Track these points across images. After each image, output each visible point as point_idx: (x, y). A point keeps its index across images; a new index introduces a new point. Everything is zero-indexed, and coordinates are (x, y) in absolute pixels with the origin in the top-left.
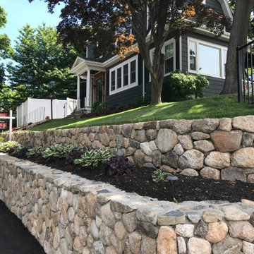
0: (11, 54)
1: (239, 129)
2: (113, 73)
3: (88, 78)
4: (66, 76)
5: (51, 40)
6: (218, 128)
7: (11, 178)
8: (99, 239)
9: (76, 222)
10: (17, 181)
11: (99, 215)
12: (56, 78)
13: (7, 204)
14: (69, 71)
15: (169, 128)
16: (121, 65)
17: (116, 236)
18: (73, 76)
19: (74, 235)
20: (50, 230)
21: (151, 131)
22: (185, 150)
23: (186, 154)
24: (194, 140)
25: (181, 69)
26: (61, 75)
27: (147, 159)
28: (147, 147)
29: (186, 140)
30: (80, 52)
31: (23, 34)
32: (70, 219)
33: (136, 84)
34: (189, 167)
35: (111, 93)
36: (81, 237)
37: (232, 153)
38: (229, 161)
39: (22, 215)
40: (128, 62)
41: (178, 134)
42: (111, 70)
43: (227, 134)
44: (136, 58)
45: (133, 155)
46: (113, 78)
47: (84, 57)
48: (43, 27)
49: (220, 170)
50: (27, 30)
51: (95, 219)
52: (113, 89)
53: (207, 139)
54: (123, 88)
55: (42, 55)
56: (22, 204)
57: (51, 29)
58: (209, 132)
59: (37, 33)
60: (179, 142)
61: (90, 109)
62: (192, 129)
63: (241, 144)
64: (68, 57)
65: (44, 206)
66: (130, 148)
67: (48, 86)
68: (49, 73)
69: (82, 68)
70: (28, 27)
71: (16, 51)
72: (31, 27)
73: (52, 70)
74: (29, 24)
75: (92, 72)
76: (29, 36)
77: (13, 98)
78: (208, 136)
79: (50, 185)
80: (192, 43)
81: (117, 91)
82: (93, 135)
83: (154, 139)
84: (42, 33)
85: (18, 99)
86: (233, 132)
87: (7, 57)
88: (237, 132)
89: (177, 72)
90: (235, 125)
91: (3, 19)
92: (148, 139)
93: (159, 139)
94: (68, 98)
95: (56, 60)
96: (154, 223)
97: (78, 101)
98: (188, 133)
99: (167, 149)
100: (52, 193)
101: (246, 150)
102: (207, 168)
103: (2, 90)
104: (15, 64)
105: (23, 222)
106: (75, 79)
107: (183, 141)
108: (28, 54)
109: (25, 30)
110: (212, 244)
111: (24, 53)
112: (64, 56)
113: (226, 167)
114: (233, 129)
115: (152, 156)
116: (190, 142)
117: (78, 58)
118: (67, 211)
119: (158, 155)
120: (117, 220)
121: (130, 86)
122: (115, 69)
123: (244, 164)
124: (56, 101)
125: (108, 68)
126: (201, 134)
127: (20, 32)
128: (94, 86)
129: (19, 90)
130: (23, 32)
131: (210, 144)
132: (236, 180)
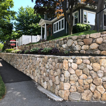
0: (15, 18)
1: (92, 38)
2: (55, 25)
3: (45, 27)
4: (37, 27)
5: (31, 12)
6: (85, 38)
7: (19, 60)
8: (48, 69)
9: (42, 66)
10: (22, 60)
11: (48, 62)
12: (33, 28)
13: (18, 69)
14: (38, 24)
15: (71, 39)
16: (58, 22)
17: (53, 66)
18: (39, 27)
19: (41, 70)
20: (33, 71)
21: (65, 40)
22: (75, 45)
23: (75, 47)
24: (78, 42)
25: (81, 22)
26: (35, 26)
27: (64, 50)
28: (64, 46)
29: (76, 42)
30: (42, 17)
31: (20, 10)
32: (40, 66)
33: (64, 29)
34: (76, 50)
35: (54, 33)
36: (43, 70)
37: (89, 45)
38: (88, 47)
39: (23, 71)
40: (61, 20)
41: (73, 40)
42: (54, 24)
43: (88, 39)
44: (64, 18)
45: (60, 49)
46: (55, 27)
47: (44, 19)
48: (27, 7)
49: (86, 51)
50: (22, 9)
51: (47, 63)
52: (55, 31)
53: (82, 41)
54: (59, 31)
55: (27, 18)
56: (23, 67)
57: (31, 8)
58: (83, 39)
59: (25, 10)
60: (74, 43)
61: (46, 39)
62: (78, 39)
63: (92, 42)
64: (37, 19)
65: (31, 65)
66: (59, 47)
67: (30, 31)
68: (30, 25)
69: (43, 23)
70: (22, 7)
71: (17, 17)
72: (23, 8)
73: (31, 24)
74: (22, 6)
75: (47, 25)
76: (22, 11)
77: (16, 35)
78: (82, 40)
79: (33, 58)
80: (85, 12)
81: (56, 32)
82: (47, 44)
83: (66, 43)
84: (27, 10)
85: (18, 36)
86: (90, 39)
87: (14, 20)
88: (91, 39)
89: (79, 23)
90: (90, 36)
91: (13, 5)
92: (64, 43)
93: (68, 43)
94: (38, 35)
95: (33, 20)
96: (62, 59)
97: (41, 36)
98: (76, 40)
99: (70, 46)
100: (34, 60)
101: (93, 44)
102: (82, 50)
103: (12, 33)
104: (17, 22)
105: (24, 73)
106: (40, 28)
107: (75, 42)
108: (22, 18)
109: (21, 9)
110: (78, 65)
111: (20, 17)
112: (36, 19)
113: (88, 50)
114: (90, 38)
115: (65, 49)
116: (77, 42)
117: (41, 19)
118: (39, 64)
119: (67, 48)
120: (53, 61)
121: (61, 29)
122: (56, 23)
123: (93, 48)
124: (33, 36)
125: (53, 23)
126: (80, 40)
127: (19, 9)
128: (47, 30)
129: (19, 32)
130: (20, 9)
131: (83, 43)
132: (90, 53)
